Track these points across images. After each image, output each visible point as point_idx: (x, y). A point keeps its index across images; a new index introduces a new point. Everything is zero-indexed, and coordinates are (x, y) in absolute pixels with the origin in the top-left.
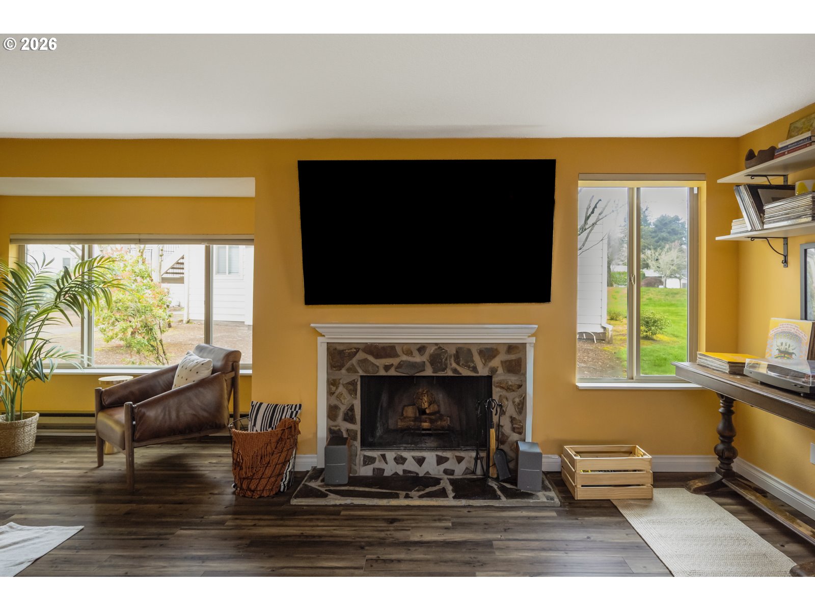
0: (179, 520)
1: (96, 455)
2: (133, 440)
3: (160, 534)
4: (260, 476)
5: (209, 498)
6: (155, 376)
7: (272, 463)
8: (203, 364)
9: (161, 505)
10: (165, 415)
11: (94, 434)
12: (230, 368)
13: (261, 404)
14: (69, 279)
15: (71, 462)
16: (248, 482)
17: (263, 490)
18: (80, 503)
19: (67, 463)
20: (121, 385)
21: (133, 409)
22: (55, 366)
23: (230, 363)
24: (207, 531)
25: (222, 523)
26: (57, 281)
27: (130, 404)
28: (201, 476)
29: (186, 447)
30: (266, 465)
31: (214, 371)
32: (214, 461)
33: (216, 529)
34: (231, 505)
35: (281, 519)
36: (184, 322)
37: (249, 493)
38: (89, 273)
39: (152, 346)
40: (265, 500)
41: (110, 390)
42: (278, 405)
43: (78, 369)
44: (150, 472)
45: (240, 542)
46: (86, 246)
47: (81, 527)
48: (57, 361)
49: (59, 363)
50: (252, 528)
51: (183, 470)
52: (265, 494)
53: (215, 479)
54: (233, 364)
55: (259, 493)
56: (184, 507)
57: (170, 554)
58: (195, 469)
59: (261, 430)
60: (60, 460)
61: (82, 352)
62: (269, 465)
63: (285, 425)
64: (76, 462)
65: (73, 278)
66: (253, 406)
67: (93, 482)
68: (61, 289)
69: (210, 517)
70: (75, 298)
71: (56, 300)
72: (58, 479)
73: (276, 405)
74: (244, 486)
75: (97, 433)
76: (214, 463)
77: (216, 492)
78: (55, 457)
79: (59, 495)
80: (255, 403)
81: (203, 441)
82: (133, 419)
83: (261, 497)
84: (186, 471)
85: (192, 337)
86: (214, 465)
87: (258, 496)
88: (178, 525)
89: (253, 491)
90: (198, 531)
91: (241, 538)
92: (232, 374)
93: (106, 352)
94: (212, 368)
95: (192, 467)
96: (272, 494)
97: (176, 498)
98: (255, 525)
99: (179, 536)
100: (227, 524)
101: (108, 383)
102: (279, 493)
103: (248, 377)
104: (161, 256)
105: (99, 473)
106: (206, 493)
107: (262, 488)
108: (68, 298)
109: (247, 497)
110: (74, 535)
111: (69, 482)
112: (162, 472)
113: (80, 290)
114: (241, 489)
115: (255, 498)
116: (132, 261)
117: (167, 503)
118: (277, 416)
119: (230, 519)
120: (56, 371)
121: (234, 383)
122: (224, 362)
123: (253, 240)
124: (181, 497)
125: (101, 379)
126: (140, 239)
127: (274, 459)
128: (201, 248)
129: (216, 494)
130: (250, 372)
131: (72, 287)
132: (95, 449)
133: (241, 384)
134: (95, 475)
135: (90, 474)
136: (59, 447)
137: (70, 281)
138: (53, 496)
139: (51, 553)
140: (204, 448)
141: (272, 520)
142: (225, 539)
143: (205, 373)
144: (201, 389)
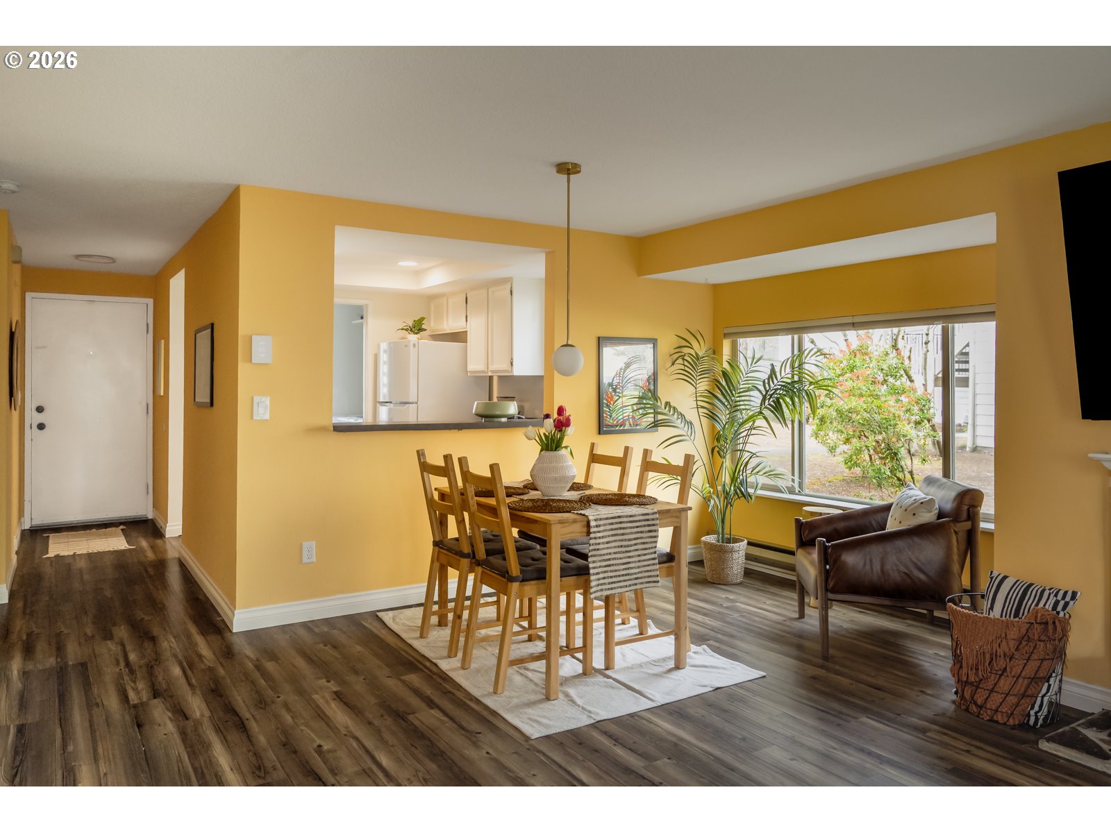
0: (869, 706)
1: (796, 604)
2: (827, 590)
3: (842, 713)
4: (991, 687)
5: (918, 696)
6: (865, 513)
7: (1011, 673)
8: (922, 503)
9: (854, 682)
10: (865, 564)
11: (794, 578)
12: (964, 516)
13: (1005, 577)
14: (775, 379)
15: (773, 605)
16: (972, 691)
17: (996, 711)
18: (770, 650)
19: (769, 605)
20: (824, 519)
21: (826, 548)
22: (759, 486)
23: (965, 508)
24: (898, 732)
25: (924, 731)
26: (764, 382)
27: (823, 541)
28: (915, 666)
29: (909, 625)
30: (1000, 672)
31: (941, 515)
32: (943, 654)
33: (911, 735)
34: (943, 714)
35: (1012, 761)
36: (968, 449)
37: (974, 709)
38: (799, 369)
39: (899, 479)
40: (1000, 727)
41: (811, 522)
42: (1033, 584)
43: (783, 492)
44: (855, 642)
45: (936, 761)
46: (796, 337)
47: (764, 674)
48: (762, 480)
49: (764, 483)
50: (962, 752)
51: (895, 652)
52: (999, 717)
53: (935, 676)
54: (968, 510)
55: (989, 712)
56: (881, 694)
57: (846, 738)
58: (913, 655)
59: (1001, 616)
60: (763, 599)
61: (793, 475)
62: (1005, 674)
63: (1036, 617)
64: (778, 606)
65: (779, 377)
66: (992, 578)
67: (789, 633)
68: (767, 391)
69: (909, 718)
70: (777, 402)
71: (761, 405)
72: (756, 619)
73: (1031, 585)
74: (967, 695)
75: (798, 576)
76: (942, 656)
77: (929, 692)
78: (760, 595)
79: (752, 635)
80: (995, 574)
81: (936, 623)
82: (826, 562)
83: (991, 720)
84: (900, 654)
85: (973, 474)
86: (940, 658)
87: (988, 718)
88: (865, 710)
89: (981, 707)
90: (887, 727)
91: (941, 758)
92: (968, 525)
93: (848, 483)
94: (937, 511)
95: (910, 651)
96: (1011, 722)
97: (874, 681)
98: (968, 751)
99: (863, 723)
100: (928, 734)
101: (812, 514)
102: (1024, 726)
103: (989, 534)
104: (926, 343)
105: (798, 625)
106: (916, 688)
107: (994, 707)
108: (772, 403)
109: (972, 713)
110: (756, 679)
111: (765, 625)
112: (866, 645)
113: (784, 393)
114: (963, 697)
115: (983, 719)
116: (877, 353)
117: (861, 683)
118: (1029, 602)
119: (935, 731)
120: (760, 492)
121: (971, 538)
122: (956, 503)
123: (994, 312)
124: (880, 682)
125: (807, 508)
126: (853, 324)
127: (1014, 666)
128: (936, 330)
129: (929, 695)
130: (991, 526)
131: (776, 390)
132: (795, 596)
133: (981, 542)
134: (792, 625)
135: (788, 623)
136: (766, 586)
137: (775, 381)
138: (747, 634)
139: (731, 687)
140: (934, 633)
141: (998, 755)
142: (919, 751)
143: (928, 517)
144: (916, 539)
